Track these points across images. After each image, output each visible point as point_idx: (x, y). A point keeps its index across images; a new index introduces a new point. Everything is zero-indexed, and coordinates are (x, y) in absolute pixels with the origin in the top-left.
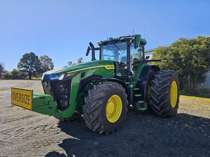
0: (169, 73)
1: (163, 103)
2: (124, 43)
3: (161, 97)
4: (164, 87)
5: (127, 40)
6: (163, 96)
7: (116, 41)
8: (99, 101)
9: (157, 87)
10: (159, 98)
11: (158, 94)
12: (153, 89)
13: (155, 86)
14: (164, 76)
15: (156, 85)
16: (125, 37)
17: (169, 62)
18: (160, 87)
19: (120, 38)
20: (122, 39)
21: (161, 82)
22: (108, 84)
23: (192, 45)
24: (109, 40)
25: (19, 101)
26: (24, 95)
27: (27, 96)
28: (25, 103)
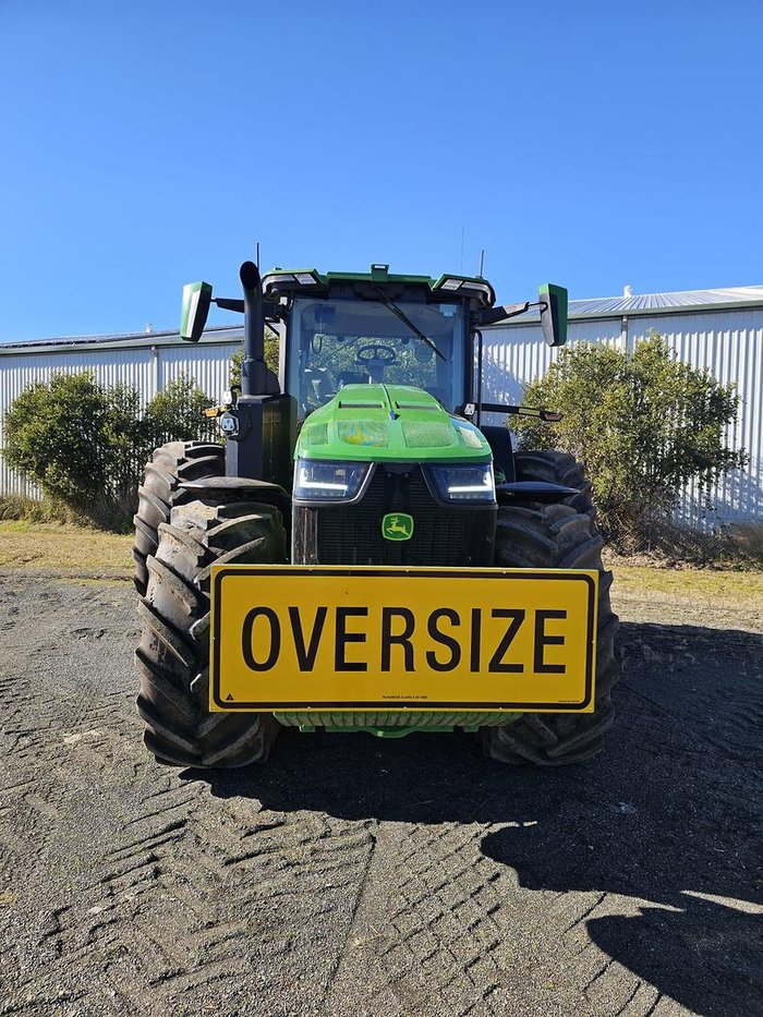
16: (464, 280)
17: (547, 417)
20: (451, 285)
24: (370, 278)
25: (386, 666)
26: (476, 614)
27: (518, 616)
28: (495, 666)
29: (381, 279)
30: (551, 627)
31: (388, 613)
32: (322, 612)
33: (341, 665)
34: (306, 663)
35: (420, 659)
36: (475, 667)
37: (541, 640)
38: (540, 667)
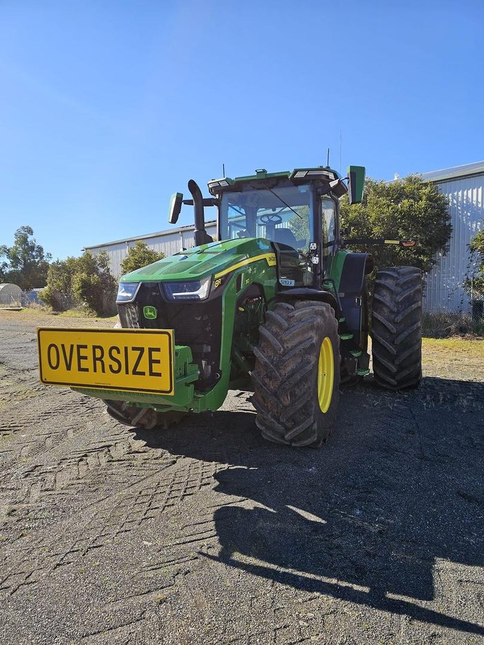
0: (415, 275)
1: (407, 353)
2: (303, 189)
3: (402, 336)
4: (409, 310)
5: (313, 180)
6: (410, 335)
7: (279, 181)
8: (308, 356)
9: (392, 312)
10: (397, 342)
11: (394, 331)
12: (379, 317)
13: (386, 310)
14: (405, 283)
15: (387, 307)
16: (309, 170)
17: (404, 244)
18: (398, 313)
19: (296, 171)
20: (300, 175)
21: (400, 299)
22: (317, 308)
23: (397, 200)
24: (256, 178)
25: (95, 371)
26: (126, 348)
27: (142, 350)
28: (135, 372)
29: (263, 177)
30: (155, 355)
31: (95, 347)
32: (72, 346)
33: (80, 369)
34: (69, 368)
35: (107, 368)
36: (127, 373)
37: (151, 361)
38: (152, 374)
